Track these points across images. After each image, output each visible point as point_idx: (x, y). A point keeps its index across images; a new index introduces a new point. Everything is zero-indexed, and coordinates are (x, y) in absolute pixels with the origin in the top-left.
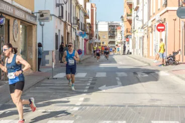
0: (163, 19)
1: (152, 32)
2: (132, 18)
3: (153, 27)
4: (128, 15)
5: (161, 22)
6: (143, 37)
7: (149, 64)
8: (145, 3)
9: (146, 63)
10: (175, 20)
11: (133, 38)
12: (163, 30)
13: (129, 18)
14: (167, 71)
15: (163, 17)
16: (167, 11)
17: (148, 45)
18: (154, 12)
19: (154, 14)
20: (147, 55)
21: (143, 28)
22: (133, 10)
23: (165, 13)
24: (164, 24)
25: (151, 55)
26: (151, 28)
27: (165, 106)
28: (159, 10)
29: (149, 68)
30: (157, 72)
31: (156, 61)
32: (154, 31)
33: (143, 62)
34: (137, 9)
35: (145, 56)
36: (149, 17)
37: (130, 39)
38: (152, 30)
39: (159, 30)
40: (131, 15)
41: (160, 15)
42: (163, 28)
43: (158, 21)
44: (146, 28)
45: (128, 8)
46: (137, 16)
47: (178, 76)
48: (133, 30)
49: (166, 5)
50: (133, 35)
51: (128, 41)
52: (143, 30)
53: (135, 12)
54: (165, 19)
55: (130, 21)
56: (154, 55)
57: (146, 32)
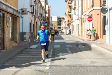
0: (91, 14)
1: (84, 22)
2: (72, 14)
3: (85, 19)
4: (69, 12)
5: (90, 16)
6: (79, 24)
7: (83, 40)
8: (79, 6)
9: (81, 39)
10: (98, 15)
11: (72, 25)
12: (91, 20)
13: (70, 14)
14: (95, 44)
15: (91, 13)
16: (94, 10)
17: (82, 29)
18: (85, 10)
19: (85, 11)
20: (81, 35)
21: (78, 19)
22: (72, 9)
23: (92, 10)
24: (92, 17)
25: (83, 35)
26: (83, 20)
27: (102, 66)
28: (88, 9)
29: (84, 42)
30: (89, 45)
31: (87, 38)
32: (85, 21)
33: (79, 39)
34: (75, 9)
35: (80, 36)
36: (82, 13)
37: (70, 26)
38: (84, 20)
39: (89, 20)
40: (71, 12)
41: (89, 12)
42: (91, 19)
43: (88, 15)
44: (80, 20)
45: (69, 8)
46: (75, 13)
47: (103, 47)
48: (72, 20)
49: (93, 6)
50: (72, 23)
51: (69, 27)
52: (78, 21)
53: (74, 10)
54: (92, 14)
55: (70, 16)
56: (85, 35)
57: (80, 21)
